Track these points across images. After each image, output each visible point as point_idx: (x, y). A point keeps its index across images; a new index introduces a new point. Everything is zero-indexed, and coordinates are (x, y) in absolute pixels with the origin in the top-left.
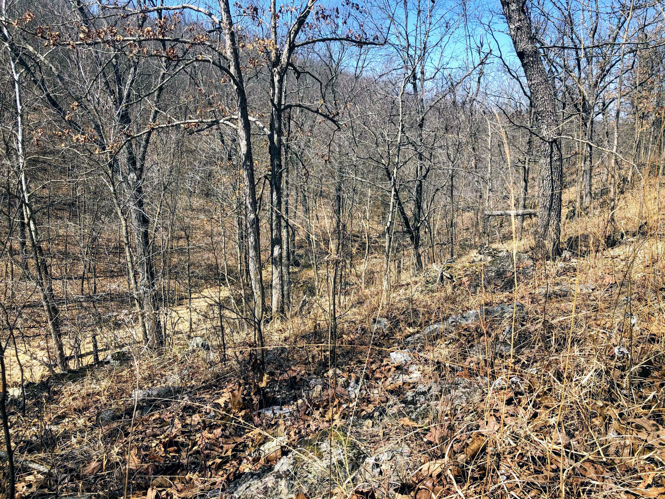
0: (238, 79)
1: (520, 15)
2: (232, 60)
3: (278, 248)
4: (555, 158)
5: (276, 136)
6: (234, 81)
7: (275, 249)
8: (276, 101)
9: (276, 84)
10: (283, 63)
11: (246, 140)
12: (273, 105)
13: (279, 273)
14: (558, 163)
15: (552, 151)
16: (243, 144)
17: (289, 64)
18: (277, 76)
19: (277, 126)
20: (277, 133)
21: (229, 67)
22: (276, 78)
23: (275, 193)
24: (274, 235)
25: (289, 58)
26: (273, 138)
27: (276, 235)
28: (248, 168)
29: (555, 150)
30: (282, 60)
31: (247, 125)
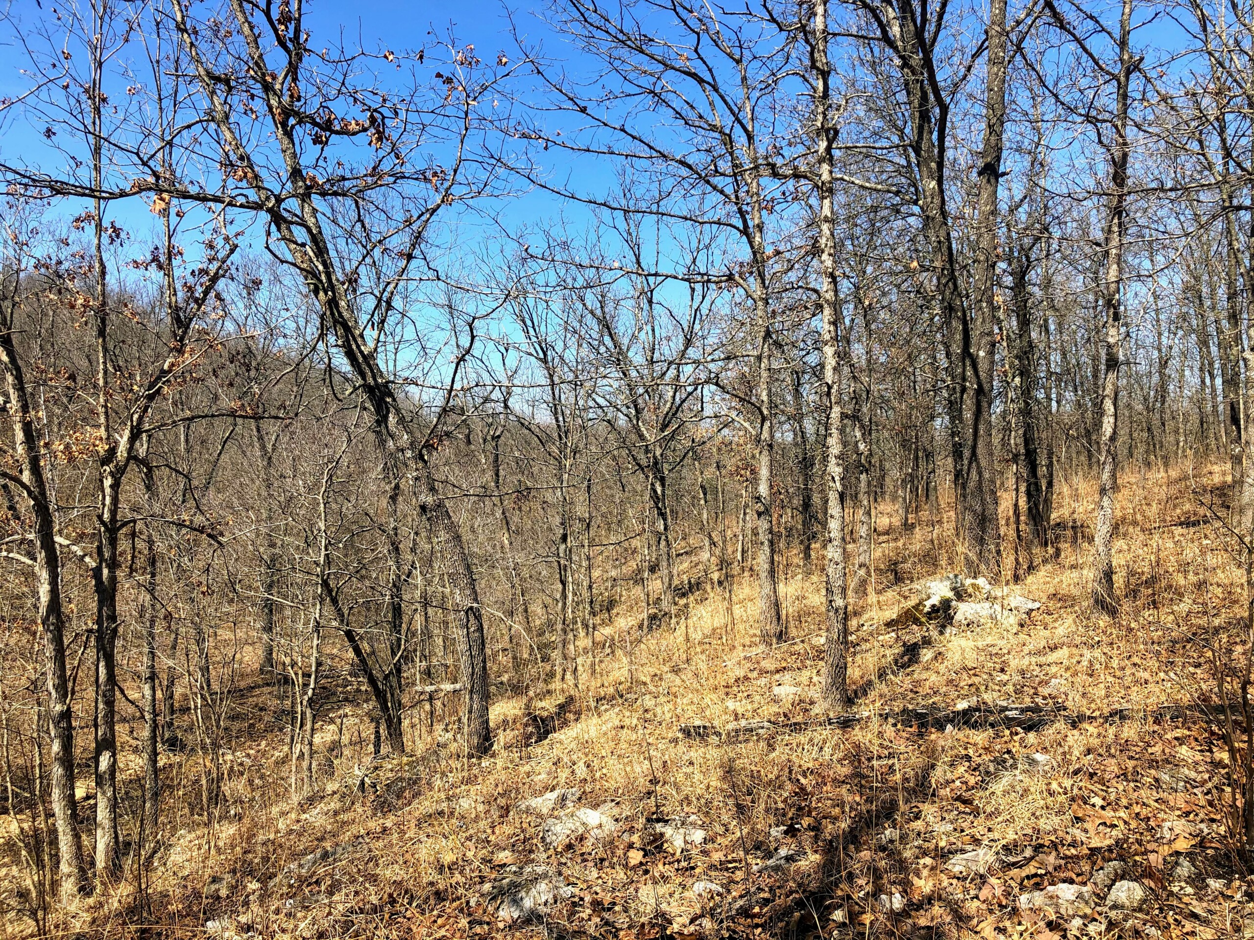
0: (36, 491)
1: (416, 463)
2: (27, 461)
3: (108, 756)
4: (472, 629)
5: (105, 572)
6: (30, 493)
7: (101, 759)
8: (106, 516)
9: (108, 491)
10: (119, 458)
11: (50, 584)
12: (103, 523)
13: (109, 800)
14: (477, 634)
15: (468, 621)
16: (44, 590)
17: (132, 456)
18: (109, 478)
19: (107, 555)
20: (108, 566)
21: (21, 472)
22: (108, 482)
23: (102, 664)
24: (100, 734)
25: (130, 450)
26: (101, 574)
27: (105, 734)
28: (51, 628)
29: (472, 618)
30: (119, 454)
31: (52, 562)
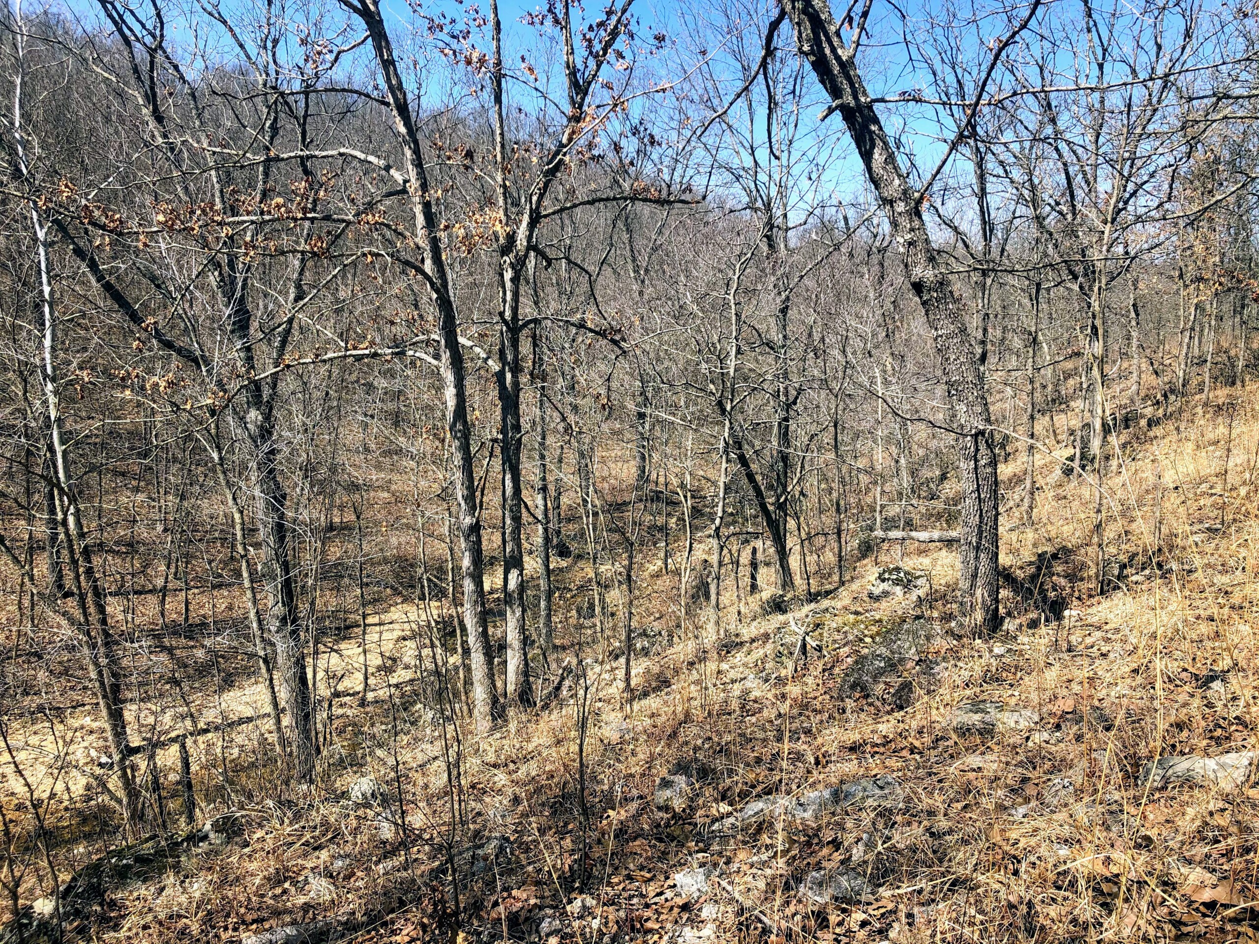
0: (438, 282)
1: (911, 221)
2: (428, 248)
3: (516, 575)
4: (983, 462)
5: (509, 376)
6: (432, 284)
7: (510, 577)
8: (508, 314)
9: (508, 285)
10: (519, 247)
11: (455, 387)
12: (505, 321)
13: (518, 621)
14: (989, 470)
15: (977, 450)
16: (450, 394)
17: (530, 247)
18: (510, 270)
19: (509, 357)
20: (511, 370)
21: (423, 261)
22: (508, 275)
23: (508, 477)
24: (508, 550)
25: (529, 238)
26: (505, 379)
27: (513, 551)
28: (459, 435)
29: (983, 447)
30: (518, 242)
31: (457, 362)
